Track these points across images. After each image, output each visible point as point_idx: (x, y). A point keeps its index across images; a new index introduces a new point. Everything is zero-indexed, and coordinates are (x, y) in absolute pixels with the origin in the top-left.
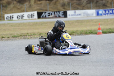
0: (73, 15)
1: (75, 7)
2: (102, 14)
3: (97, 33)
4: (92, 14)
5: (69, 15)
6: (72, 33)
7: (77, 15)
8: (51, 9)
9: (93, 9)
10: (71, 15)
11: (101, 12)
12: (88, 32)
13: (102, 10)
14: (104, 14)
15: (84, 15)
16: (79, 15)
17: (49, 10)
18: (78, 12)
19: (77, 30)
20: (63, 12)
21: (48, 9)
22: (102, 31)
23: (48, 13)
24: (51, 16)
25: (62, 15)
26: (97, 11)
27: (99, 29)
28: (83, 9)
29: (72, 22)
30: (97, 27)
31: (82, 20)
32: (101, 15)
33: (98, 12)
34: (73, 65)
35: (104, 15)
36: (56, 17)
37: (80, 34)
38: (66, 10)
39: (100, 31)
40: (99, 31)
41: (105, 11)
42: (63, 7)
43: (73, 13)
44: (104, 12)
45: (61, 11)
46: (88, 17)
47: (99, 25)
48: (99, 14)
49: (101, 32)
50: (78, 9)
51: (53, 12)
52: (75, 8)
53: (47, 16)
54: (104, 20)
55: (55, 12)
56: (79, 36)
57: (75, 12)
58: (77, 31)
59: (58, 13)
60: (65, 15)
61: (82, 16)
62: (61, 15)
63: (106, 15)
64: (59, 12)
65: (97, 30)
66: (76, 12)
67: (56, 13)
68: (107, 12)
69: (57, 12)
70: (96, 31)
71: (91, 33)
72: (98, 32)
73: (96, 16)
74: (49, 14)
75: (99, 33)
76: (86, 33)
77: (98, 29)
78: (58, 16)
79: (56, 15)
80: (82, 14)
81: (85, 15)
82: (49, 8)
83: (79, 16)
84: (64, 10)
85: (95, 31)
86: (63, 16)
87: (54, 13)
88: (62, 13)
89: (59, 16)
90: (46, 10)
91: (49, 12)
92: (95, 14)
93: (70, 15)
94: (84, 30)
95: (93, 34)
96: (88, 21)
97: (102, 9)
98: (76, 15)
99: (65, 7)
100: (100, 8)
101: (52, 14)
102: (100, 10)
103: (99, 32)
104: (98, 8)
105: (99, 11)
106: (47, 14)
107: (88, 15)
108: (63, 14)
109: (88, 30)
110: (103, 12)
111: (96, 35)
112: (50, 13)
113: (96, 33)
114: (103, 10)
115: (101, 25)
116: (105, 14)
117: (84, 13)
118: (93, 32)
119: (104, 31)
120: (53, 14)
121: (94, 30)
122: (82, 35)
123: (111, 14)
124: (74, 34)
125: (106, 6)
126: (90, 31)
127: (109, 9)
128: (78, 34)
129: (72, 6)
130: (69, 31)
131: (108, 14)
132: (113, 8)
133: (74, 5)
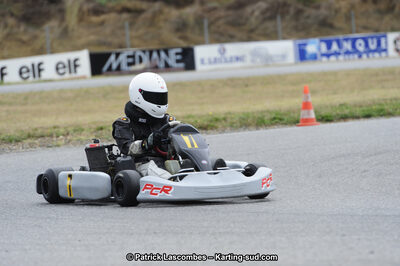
0: (216, 61)
1: (221, 34)
2: (319, 56)
3: (298, 122)
4: (284, 56)
5: (202, 61)
6: (211, 121)
7: (231, 60)
8: (136, 42)
9: (284, 38)
10: (210, 63)
11: (312, 47)
12: (267, 118)
13: (317, 40)
14: (323, 55)
15: (253, 61)
16: (238, 59)
17: (132, 46)
18: (233, 49)
19: (230, 113)
20: (179, 50)
21: (128, 43)
22: (316, 112)
23: (129, 57)
24: (138, 67)
25: (178, 61)
26: (300, 45)
27: (306, 106)
28: (249, 39)
29: (212, 85)
30: (298, 102)
31: (248, 79)
32: (314, 57)
33: (302, 47)
35: (324, 59)
36: (155, 68)
37: (241, 127)
38: (191, 45)
39: (309, 114)
40: (304, 114)
41: (329, 46)
42: (179, 34)
43: (217, 55)
44: (324, 47)
45: (172, 48)
46: (267, 65)
47: (306, 92)
48: (307, 56)
49: (313, 115)
50: (231, 39)
51: (144, 52)
52: (221, 37)
53: (124, 67)
54: (324, 74)
55: (151, 53)
56: (235, 134)
57: (223, 52)
58: (229, 116)
59: (163, 54)
60: (188, 60)
61: (248, 62)
62: (172, 62)
63: (333, 58)
64: (166, 52)
65: (299, 110)
66: (224, 50)
67: (155, 55)
68: (335, 47)
69: (158, 52)
70: (296, 115)
71: (278, 120)
72: (301, 117)
73: (296, 63)
74: (131, 60)
75: (307, 122)
76: (260, 122)
77: (301, 106)
78: (162, 65)
79: (158, 63)
80: (248, 59)
81: (258, 60)
82: (132, 38)
83: (238, 64)
84: (185, 44)
85: (292, 115)
86: (181, 65)
87: (148, 53)
88: (177, 54)
89: (167, 65)
90: (121, 47)
91: (131, 53)
92: (291, 57)
93: (206, 61)
94: (253, 113)
95: (286, 124)
96: (267, 81)
97: (315, 36)
98: (226, 61)
99: (189, 34)
100: (308, 35)
101: (141, 61)
102: (311, 40)
103: (306, 117)
104: (302, 34)
105: (305, 45)
106: (123, 58)
107: (268, 60)
108: (179, 57)
109: (268, 111)
110: (319, 49)
111: (295, 129)
112: (133, 57)
113: (296, 122)
114: (321, 41)
115: (314, 92)
116: (328, 56)
117: (255, 54)
118: (286, 118)
119: (324, 113)
120: (145, 58)
121: (289, 111)
122: (245, 130)
123: (347, 53)
124: (219, 125)
125: (331, 26)
126: (273, 116)
127: (341, 37)
128: (231, 126)
129: (213, 28)
130: (200, 117)
131: (337, 54)
132: (357, 32)
133: (219, 27)
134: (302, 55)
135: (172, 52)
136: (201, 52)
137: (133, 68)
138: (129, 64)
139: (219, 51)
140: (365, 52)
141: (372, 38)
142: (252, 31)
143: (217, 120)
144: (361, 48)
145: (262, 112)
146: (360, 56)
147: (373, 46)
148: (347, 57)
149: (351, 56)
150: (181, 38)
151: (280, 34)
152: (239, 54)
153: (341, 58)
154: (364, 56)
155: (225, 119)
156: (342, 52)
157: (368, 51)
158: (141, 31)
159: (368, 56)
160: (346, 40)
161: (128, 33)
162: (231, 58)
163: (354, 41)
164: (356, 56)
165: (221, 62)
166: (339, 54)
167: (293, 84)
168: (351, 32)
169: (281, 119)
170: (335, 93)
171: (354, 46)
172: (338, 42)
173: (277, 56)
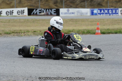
0: (66, 13)
1: (68, 5)
4: (87, 13)
5: (62, 13)
9: (87, 8)
10: (64, 14)
11: (95, 11)
13: (97, 9)
14: (99, 14)
15: (77, 14)
16: (73, 13)
17: (41, 7)
18: (71, 10)
20: (55, 9)
23: (40, 10)
25: (54, 13)
26: (92, 10)
28: (76, 7)
29: (66, 21)
31: (77, 19)
32: (96, 14)
33: (93, 11)
35: (99, 15)
36: (47, 15)
38: (59, 8)
41: (101, 11)
43: (67, 12)
45: (53, 9)
46: (82, 16)
48: (94, 14)
50: (71, 7)
51: (44, 9)
53: (38, 13)
59: (50, 10)
60: (57, 13)
63: (102, 15)
66: (69, 10)
67: (48, 10)
68: (102, 11)
74: (40, 11)
79: (48, 13)
80: (76, 13)
81: (79, 14)
82: (41, 5)
83: (73, 15)
84: (57, 8)
88: (54, 10)
89: (51, 14)
90: (37, 7)
92: (89, 14)
93: (63, 13)
98: (69, 14)
99: (58, 5)
101: (43, 12)
102: (95, 9)
104: (92, 7)
105: (93, 10)
106: (38, 11)
107: (82, 14)
112: (41, 10)
114: (98, 9)
116: (100, 14)
117: (78, 12)
120: (45, 11)
123: (106, 13)
125: (101, 5)
126: (87, 31)
127: (104, 9)
130: (65, 30)
131: (103, 14)
132: (109, 7)
133: (67, 3)
134: (92, 13)
135: (53, 10)
136: (62, 11)
137: (41, 14)
138: (40, 13)
139: (67, 10)
140: (111, 14)
141: (114, 9)
142: (77, 5)
143: (70, 31)
144: (110, 13)
146: (110, 15)
147: (114, 12)
148: (106, 15)
149: (107, 15)
150: (56, 6)
152: (73, 12)
153: (104, 15)
154: (111, 15)
155: (72, 31)
156: (105, 13)
157: (113, 13)
158: (43, 3)
159: (112, 15)
160: (106, 9)
161: (40, 3)
162: (71, 13)
163: (108, 10)
164: (109, 15)
166: (104, 14)
167: (91, 22)
168: (108, 7)
169: (90, 32)
170: (104, 25)
171: (108, 12)
172: (103, 10)
173: (85, 13)
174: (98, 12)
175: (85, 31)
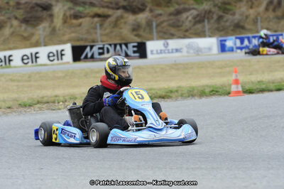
0: (161, 52)
1: (165, 33)
2: (235, 49)
3: (229, 93)
4: (210, 49)
5: (152, 51)
7: (172, 52)
8: (105, 38)
9: (210, 36)
10: (157, 53)
11: (230, 43)
13: (233, 38)
14: (238, 48)
15: (188, 52)
16: (177, 50)
17: (102, 41)
18: (173, 43)
20: (135, 44)
21: (99, 39)
22: (242, 86)
23: (99, 48)
24: (106, 55)
25: (134, 52)
26: (221, 41)
28: (185, 37)
29: (162, 69)
31: (187, 64)
32: (232, 50)
33: (223, 42)
34: (187, 169)
35: (239, 51)
38: (144, 41)
41: (242, 42)
42: (135, 33)
43: (163, 48)
44: (238, 42)
45: (130, 43)
46: (198, 55)
47: (236, 72)
48: (227, 49)
49: (240, 88)
50: (172, 36)
51: (110, 45)
52: (165, 35)
53: (96, 56)
55: (115, 45)
56: (185, 102)
58: (180, 89)
59: (124, 47)
60: (141, 51)
61: (184, 53)
62: (130, 52)
64: (126, 45)
66: (168, 44)
67: (118, 47)
68: (246, 42)
69: (121, 45)
70: (227, 89)
71: (214, 92)
73: (219, 54)
74: (101, 51)
77: (232, 82)
78: (124, 54)
79: (120, 53)
80: (185, 50)
81: (192, 51)
82: (102, 35)
83: (177, 55)
84: (139, 40)
85: (225, 89)
86: (137, 55)
87: (113, 46)
88: (134, 47)
89: (127, 55)
90: (93, 41)
91: (101, 46)
92: (215, 49)
93: (155, 52)
94: (197, 87)
95: (221, 95)
96: (201, 66)
97: (232, 35)
98: (169, 52)
99: (141, 32)
100: (227, 34)
101: (108, 51)
102: (230, 38)
104: (222, 33)
105: (225, 41)
106: (95, 49)
107: (198, 51)
108: (135, 49)
109: (207, 86)
112: (102, 48)
114: (237, 38)
116: (241, 49)
117: (189, 47)
118: (220, 90)
120: (111, 49)
122: (191, 99)
123: (255, 46)
124: (173, 95)
125: (243, 28)
126: (211, 89)
127: (250, 35)
128: (182, 96)
129: (159, 28)
130: (160, 89)
131: (247, 47)
133: (163, 28)
134: (223, 48)
135: (130, 46)
136: (151, 46)
137: (102, 56)
138: (100, 54)
139: (164, 44)
141: (272, 35)
142: (187, 31)
143: (171, 92)
145: (203, 86)
150: (136, 35)
151: (207, 33)
152: (178, 47)
155: (177, 91)
156: (251, 46)
158: (108, 31)
160: (254, 37)
161: (98, 31)
162: (172, 50)
165: (165, 53)
167: (221, 68)
169: (217, 92)
172: (248, 38)
173: (205, 48)
174: (235, 44)
175: (207, 90)
